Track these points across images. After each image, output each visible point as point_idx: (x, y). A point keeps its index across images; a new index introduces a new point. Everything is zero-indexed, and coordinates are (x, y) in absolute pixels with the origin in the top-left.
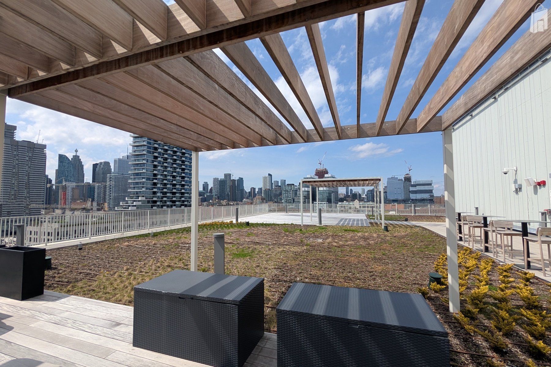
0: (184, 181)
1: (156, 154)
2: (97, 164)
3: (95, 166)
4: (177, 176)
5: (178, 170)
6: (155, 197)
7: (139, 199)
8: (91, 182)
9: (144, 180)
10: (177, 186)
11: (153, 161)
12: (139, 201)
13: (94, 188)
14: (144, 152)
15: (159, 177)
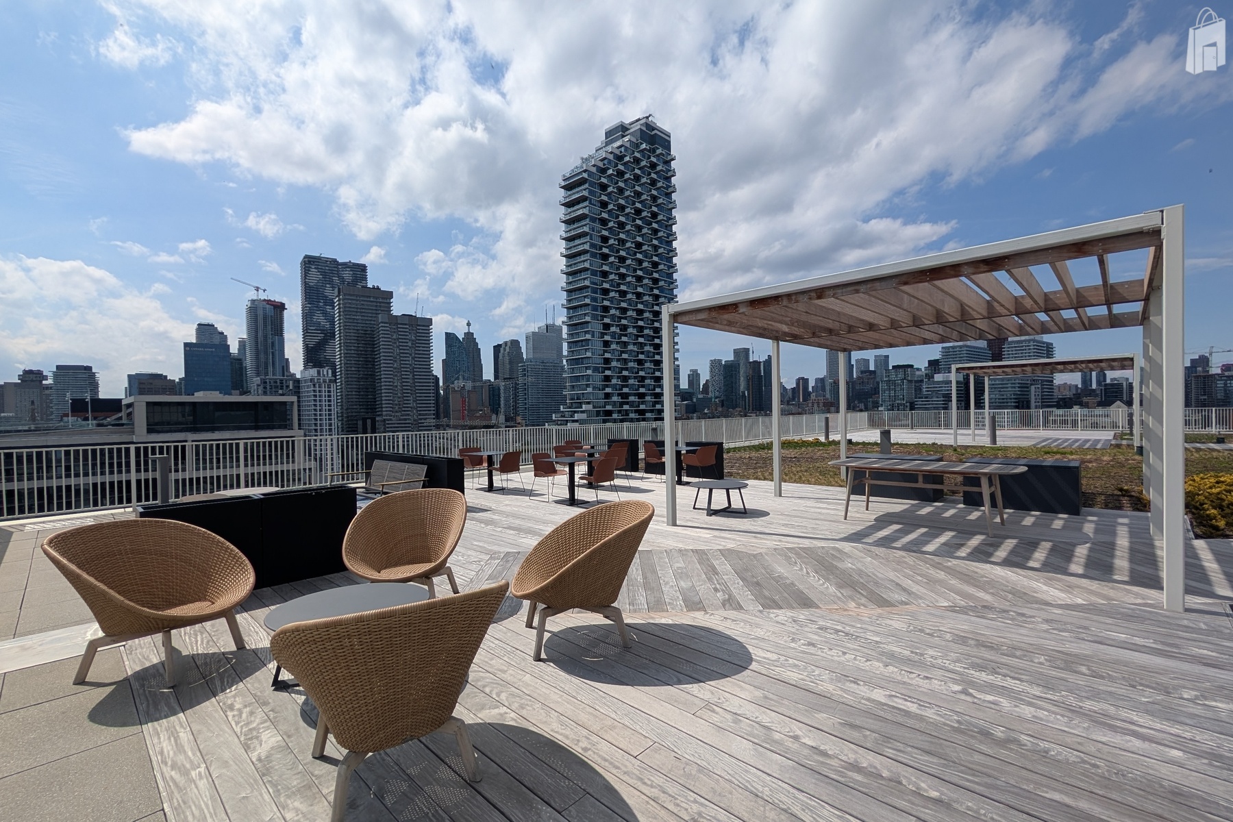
1: (607, 320)
2: (499, 346)
3: (497, 349)
4: (646, 361)
5: (647, 348)
6: (609, 403)
7: (582, 407)
8: (492, 380)
9: (589, 372)
11: (602, 333)
12: (583, 412)
13: (499, 389)
14: (588, 319)
15: (614, 364)
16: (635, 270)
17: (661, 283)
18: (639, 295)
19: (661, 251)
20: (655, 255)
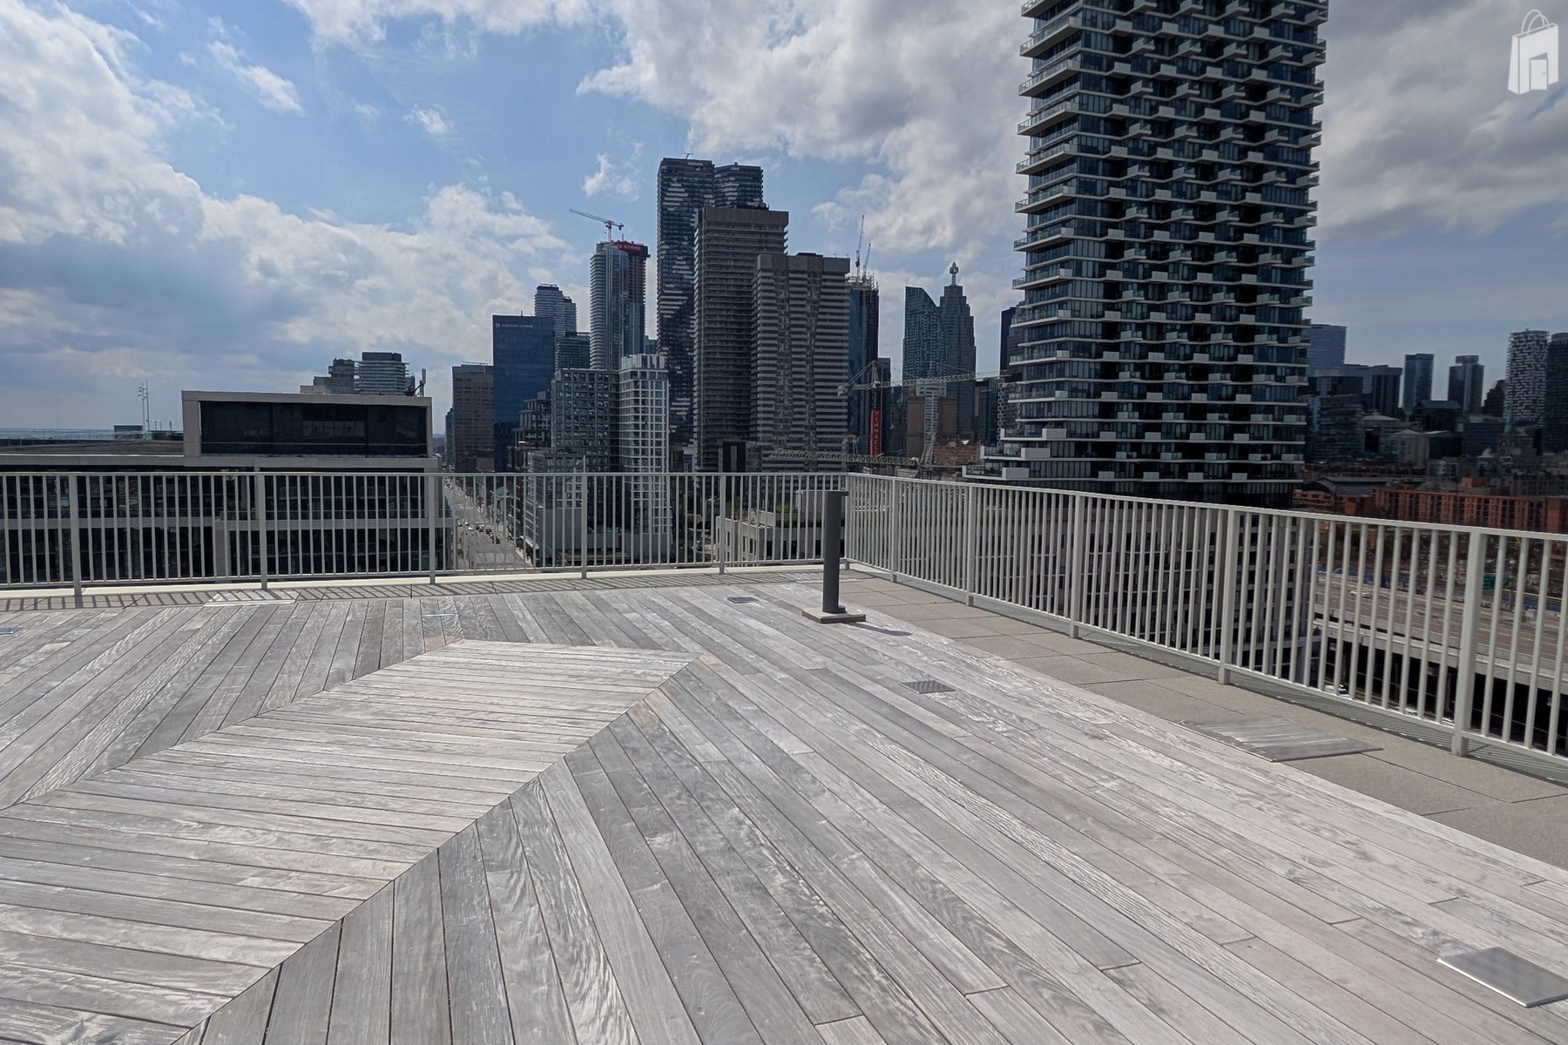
0: (1249, 350)
1: (1115, 235)
4: (1215, 329)
5: (1220, 298)
6: (1110, 427)
7: (1040, 435)
9: (1061, 355)
10: (1215, 378)
11: (1102, 265)
12: (1040, 444)
14: (1066, 232)
15: (1126, 336)
16: (1200, 109)
17: (1271, 136)
18: (1207, 171)
19: (1275, 53)
20: (1261, 67)
